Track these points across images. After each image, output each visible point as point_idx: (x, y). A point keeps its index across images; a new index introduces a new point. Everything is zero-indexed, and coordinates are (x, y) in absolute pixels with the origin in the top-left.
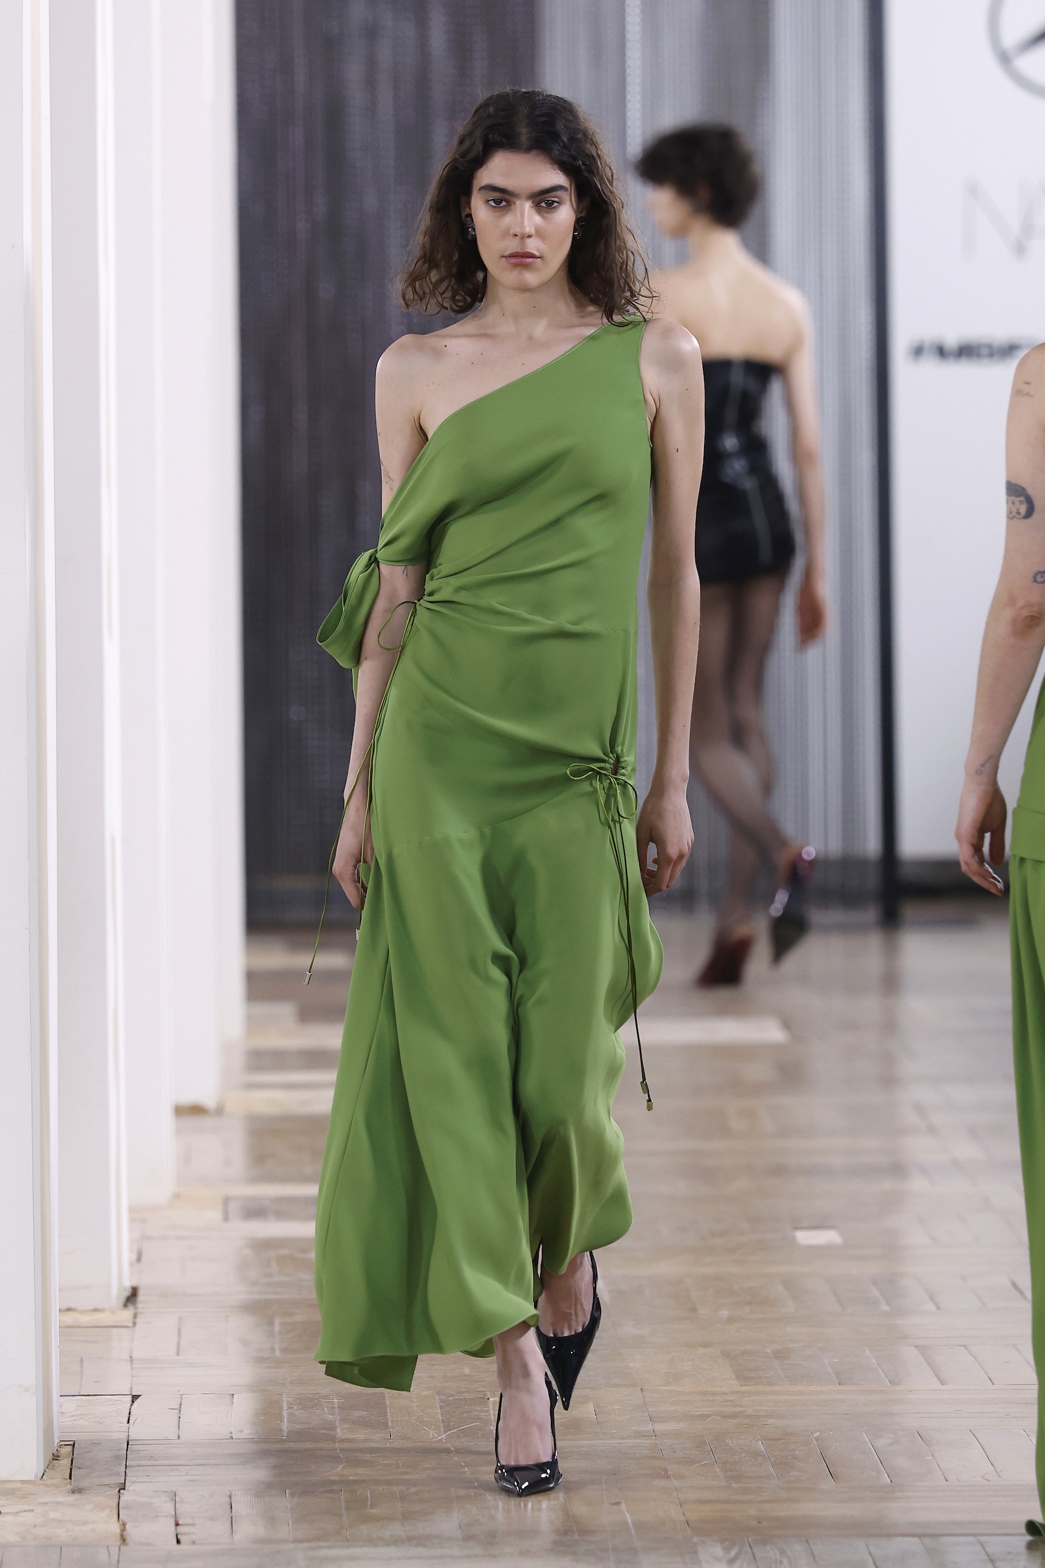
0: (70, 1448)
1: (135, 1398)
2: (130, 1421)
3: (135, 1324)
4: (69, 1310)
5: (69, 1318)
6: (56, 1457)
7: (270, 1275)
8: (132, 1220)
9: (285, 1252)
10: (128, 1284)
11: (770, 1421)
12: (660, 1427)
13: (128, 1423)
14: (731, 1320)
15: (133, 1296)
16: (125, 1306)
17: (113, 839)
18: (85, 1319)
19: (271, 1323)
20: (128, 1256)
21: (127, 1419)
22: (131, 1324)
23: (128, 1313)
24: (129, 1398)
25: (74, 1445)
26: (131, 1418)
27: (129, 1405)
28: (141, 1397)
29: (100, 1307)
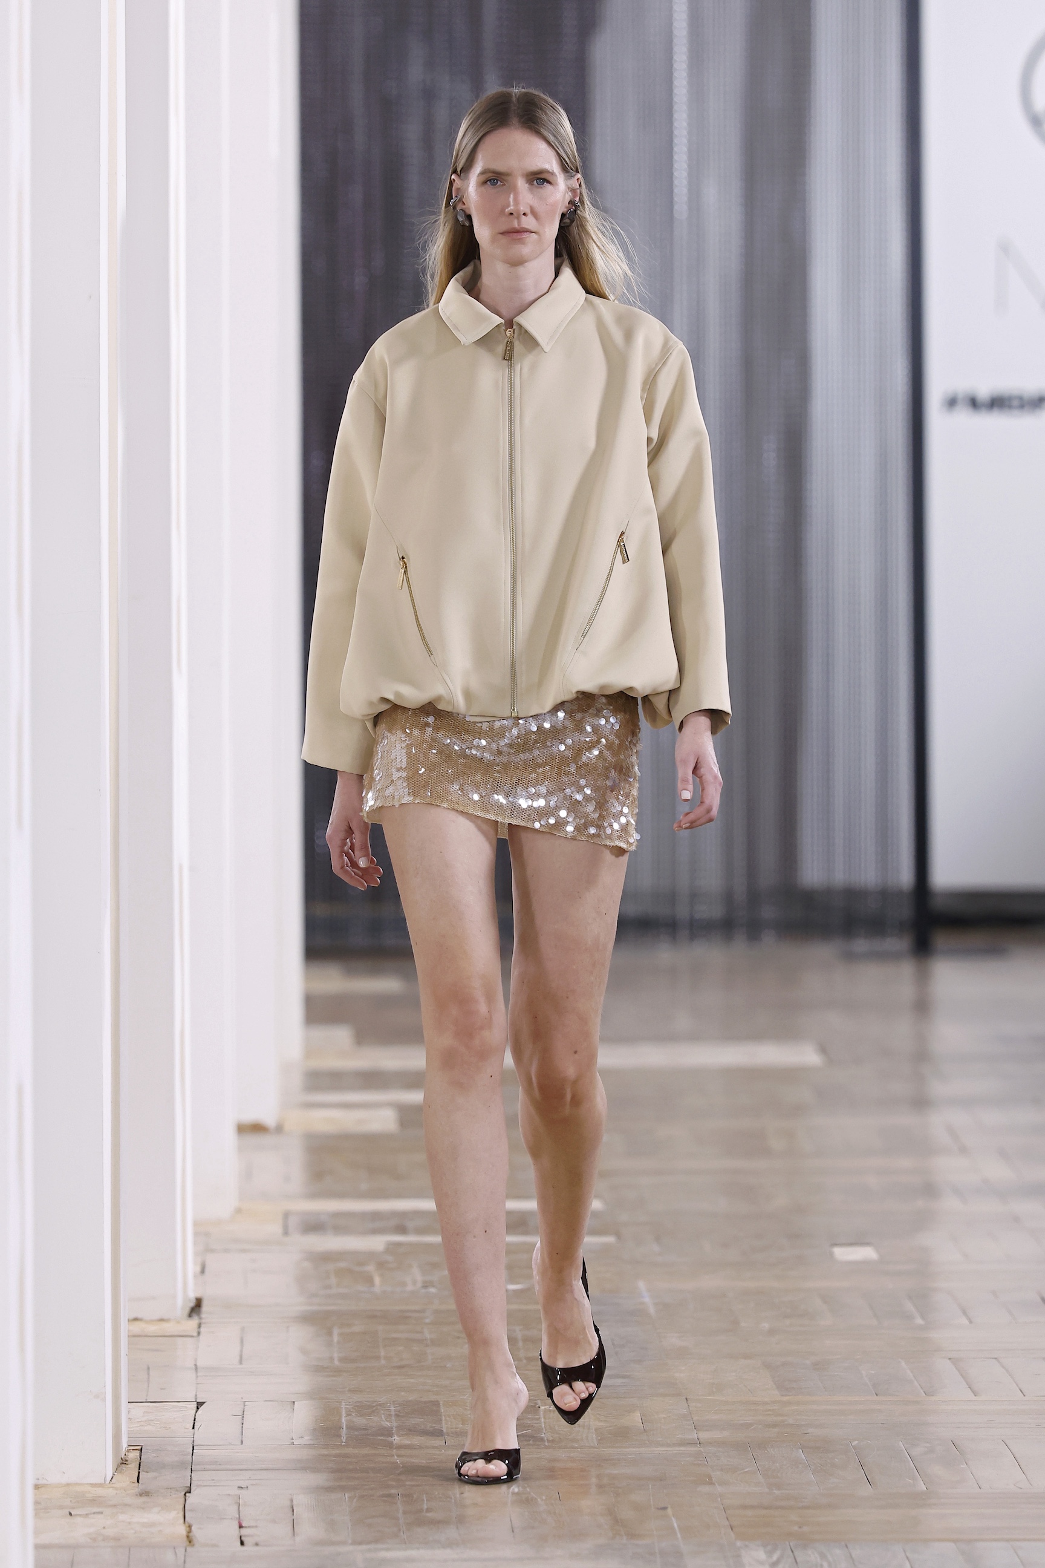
0: (137, 1453)
1: (200, 1405)
2: (195, 1427)
3: (199, 1333)
4: (136, 1319)
5: (137, 1328)
6: (124, 1462)
7: (329, 1287)
8: (196, 1234)
9: (343, 1265)
10: (192, 1295)
11: (810, 1430)
12: (704, 1435)
13: (193, 1428)
14: (772, 1332)
15: (197, 1307)
16: (190, 1315)
17: (181, 867)
18: (152, 1329)
19: (330, 1333)
20: (192, 1268)
21: (192, 1425)
22: (195, 1334)
23: (193, 1323)
24: (194, 1405)
25: (141, 1449)
26: (195, 1424)
27: (195, 1411)
28: (206, 1404)
29: (165, 1317)
